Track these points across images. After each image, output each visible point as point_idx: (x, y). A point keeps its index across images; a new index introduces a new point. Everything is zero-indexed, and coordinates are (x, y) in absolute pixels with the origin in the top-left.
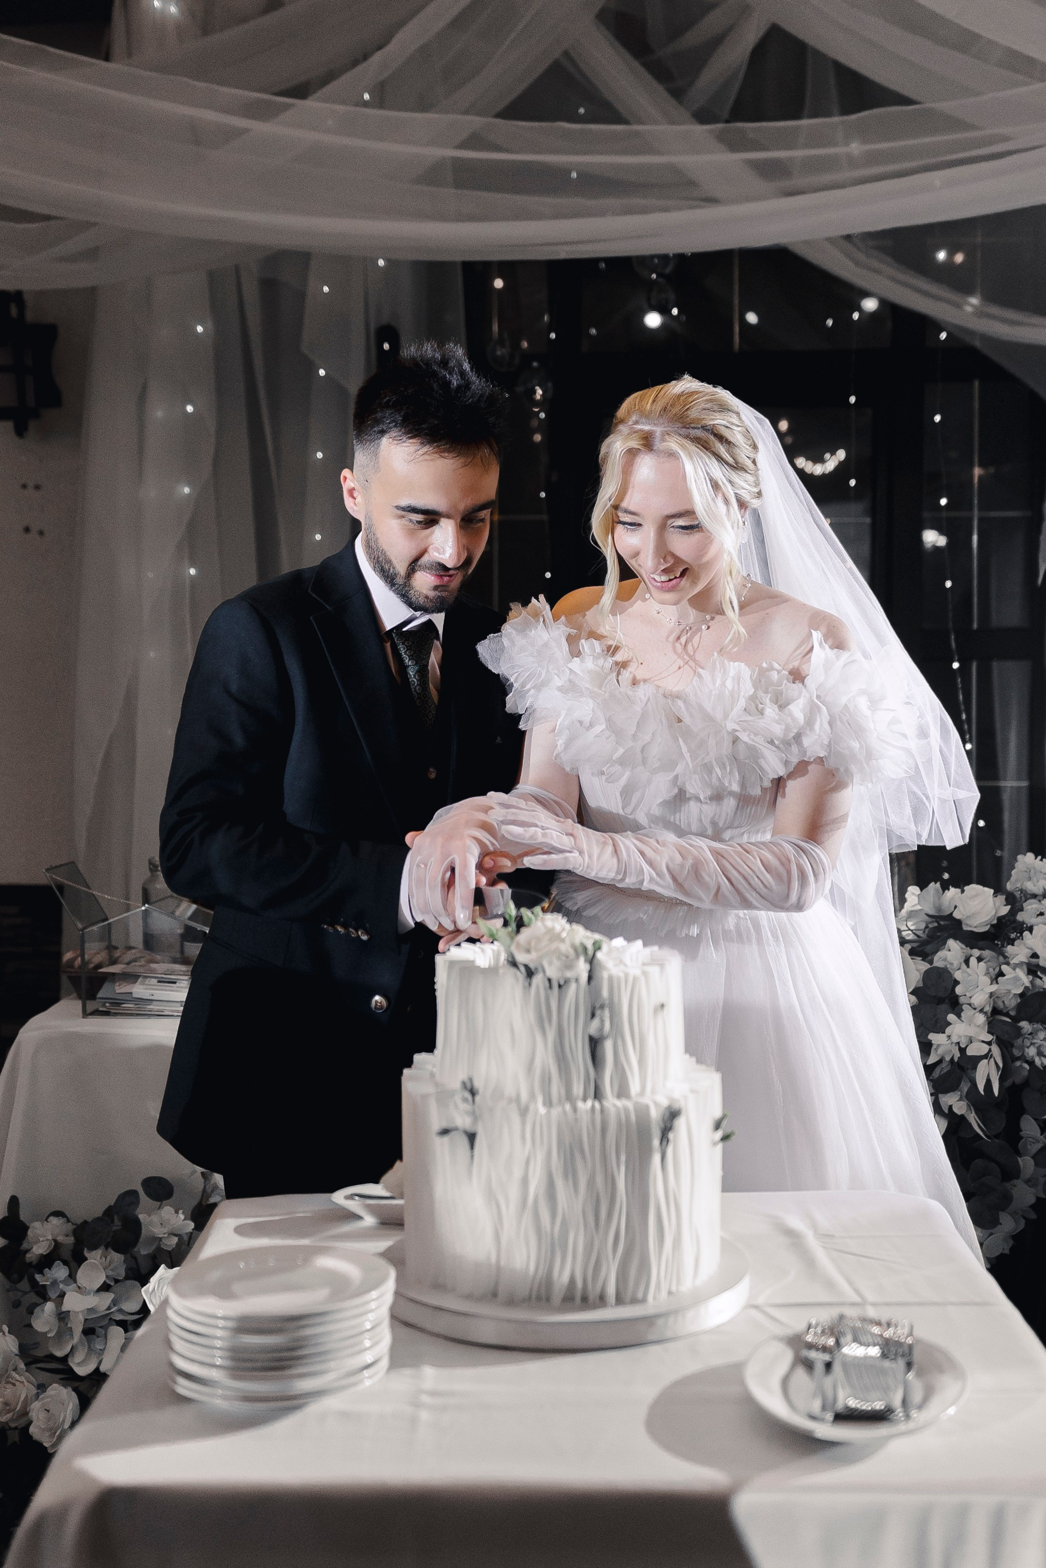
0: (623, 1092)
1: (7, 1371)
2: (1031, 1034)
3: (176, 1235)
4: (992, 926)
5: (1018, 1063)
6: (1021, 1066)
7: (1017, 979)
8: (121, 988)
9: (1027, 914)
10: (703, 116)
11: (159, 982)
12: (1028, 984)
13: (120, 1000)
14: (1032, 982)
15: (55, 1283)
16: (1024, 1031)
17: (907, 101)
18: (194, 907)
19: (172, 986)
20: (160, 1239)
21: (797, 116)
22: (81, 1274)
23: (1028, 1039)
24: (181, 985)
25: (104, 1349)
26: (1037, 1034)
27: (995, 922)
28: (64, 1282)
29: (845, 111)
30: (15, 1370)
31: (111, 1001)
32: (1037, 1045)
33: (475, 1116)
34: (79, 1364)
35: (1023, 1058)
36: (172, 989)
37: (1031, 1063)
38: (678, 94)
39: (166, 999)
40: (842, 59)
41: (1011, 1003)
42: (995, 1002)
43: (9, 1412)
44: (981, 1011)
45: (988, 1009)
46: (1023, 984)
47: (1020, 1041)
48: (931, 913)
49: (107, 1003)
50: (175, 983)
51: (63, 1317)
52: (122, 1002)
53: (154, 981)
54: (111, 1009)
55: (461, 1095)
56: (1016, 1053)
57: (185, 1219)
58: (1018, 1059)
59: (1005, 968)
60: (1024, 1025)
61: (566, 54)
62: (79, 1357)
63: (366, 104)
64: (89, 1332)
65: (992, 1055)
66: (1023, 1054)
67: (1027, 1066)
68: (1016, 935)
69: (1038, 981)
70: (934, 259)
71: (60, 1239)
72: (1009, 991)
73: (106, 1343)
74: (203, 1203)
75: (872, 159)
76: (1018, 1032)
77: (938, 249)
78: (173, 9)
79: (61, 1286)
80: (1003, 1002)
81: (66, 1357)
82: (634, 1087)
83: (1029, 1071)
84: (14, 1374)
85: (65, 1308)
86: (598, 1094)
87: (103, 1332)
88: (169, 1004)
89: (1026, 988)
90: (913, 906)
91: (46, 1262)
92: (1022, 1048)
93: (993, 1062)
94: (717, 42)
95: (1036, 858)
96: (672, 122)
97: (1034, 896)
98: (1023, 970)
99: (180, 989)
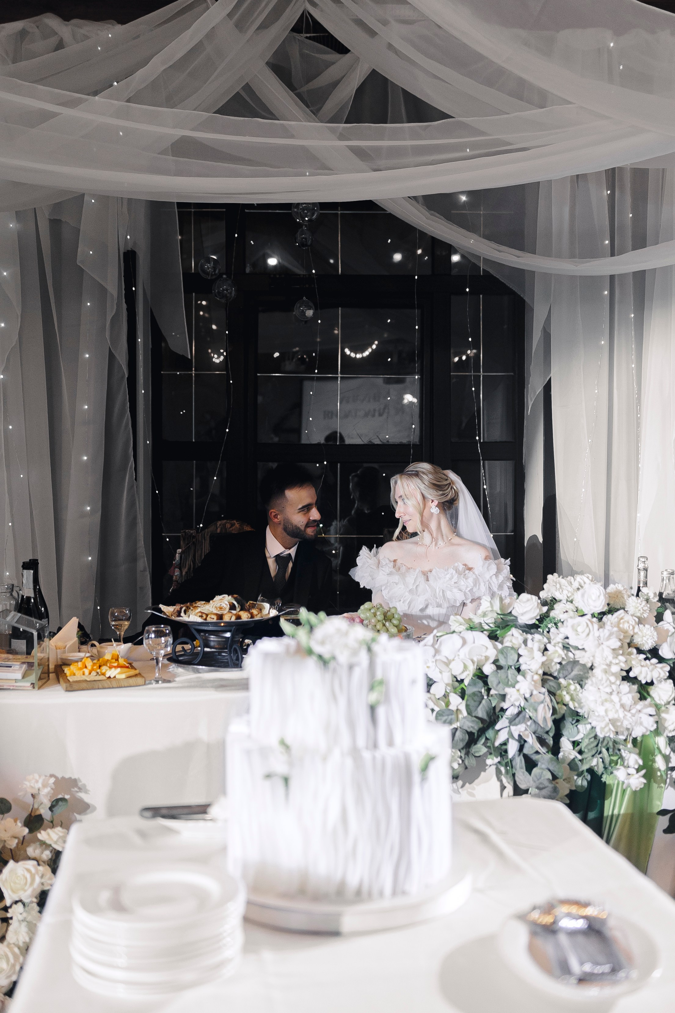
0: (391, 743)
2: (566, 687)
3: (15, 838)
4: (537, 620)
5: (560, 706)
6: (562, 707)
7: (557, 653)
9: (557, 613)
12: (564, 656)
14: (566, 655)
16: (562, 685)
18: (19, 615)
19: (8, 669)
20: (5, 841)
23: (565, 690)
24: (15, 668)
26: (570, 687)
27: (538, 617)
32: (570, 694)
33: (291, 764)
35: (563, 703)
36: (9, 671)
39: (5, 678)
41: (554, 668)
42: (544, 669)
44: (537, 674)
45: (541, 672)
46: (561, 656)
47: (560, 691)
48: (499, 612)
50: (11, 667)
55: (279, 749)
56: (559, 699)
57: (22, 827)
58: (560, 703)
59: (548, 646)
60: (562, 681)
65: (545, 701)
66: (562, 700)
68: (553, 625)
69: (570, 655)
72: (553, 661)
74: (33, 814)
76: (559, 686)
80: (549, 668)
82: (398, 739)
86: (375, 746)
88: (7, 681)
89: (563, 658)
90: (486, 608)
92: (562, 696)
93: (546, 705)
94: (335, 85)
95: (559, 577)
97: (560, 601)
98: (560, 647)
99: (14, 671)
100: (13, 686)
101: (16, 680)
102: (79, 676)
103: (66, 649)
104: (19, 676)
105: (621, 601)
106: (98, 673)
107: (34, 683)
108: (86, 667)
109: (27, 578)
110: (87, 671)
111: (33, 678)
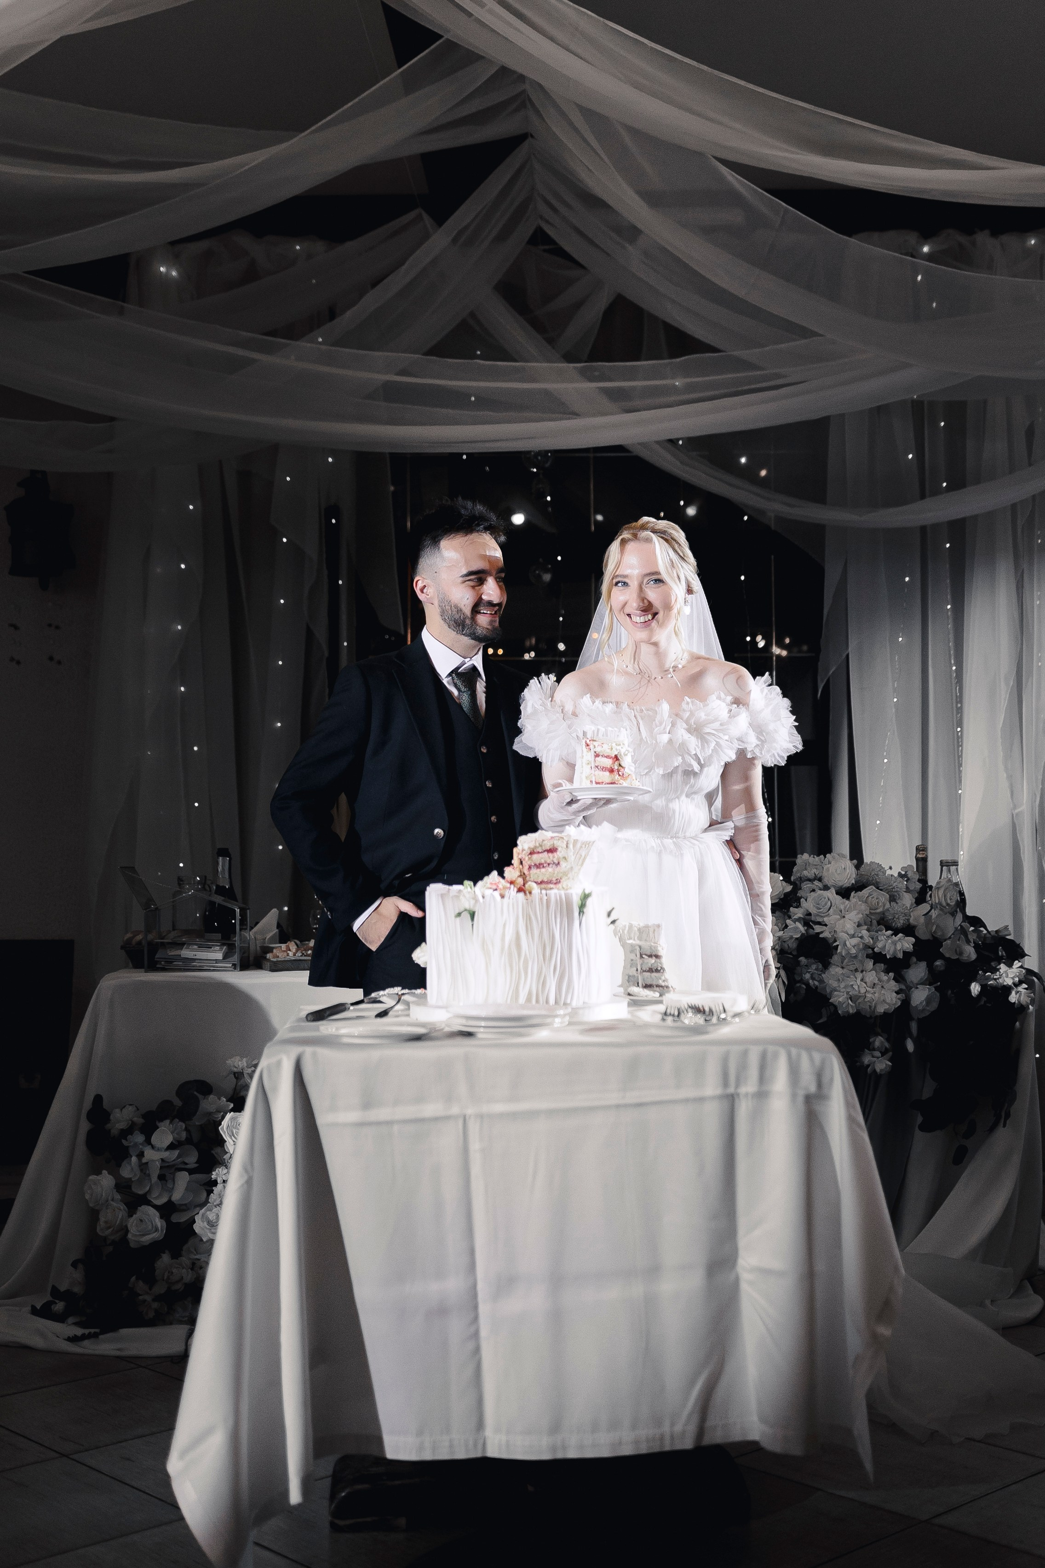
1: (107, 1201)
2: (806, 966)
4: (781, 899)
5: (798, 985)
6: (800, 986)
7: (797, 928)
8: (173, 953)
10: (569, 357)
11: (199, 947)
12: (804, 932)
13: (173, 959)
15: (136, 1144)
16: (802, 963)
17: (714, 350)
19: (208, 950)
20: (211, 1113)
21: (638, 359)
22: (154, 1139)
23: (805, 968)
25: (173, 1188)
26: (810, 966)
27: (783, 896)
28: (141, 1144)
29: (673, 356)
30: (113, 1200)
31: (166, 960)
32: (811, 973)
34: (156, 1198)
35: (801, 981)
37: (807, 985)
38: (551, 341)
40: (668, 320)
41: (793, 945)
42: (782, 945)
43: (109, 1228)
46: (801, 932)
47: (799, 968)
49: (163, 961)
51: (144, 1167)
52: (174, 961)
53: (196, 947)
54: (165, 966)
56: (797, 978)
57: (226, 1102)
58: (799, 982)
59: (788, 922)
60: (803, 960)
61: (472, 315)
62: (155, 1194)
63: (320, 343)
64: (161, 1177)
65: (780, 975)
66: (801, 979)
67: (804, 986)
68: (797, 905)
69: (810, 930)
70: (739, 462)
71: (135, 1119)
72: (791, 937)
73: (174, 1184)
75: (690, 388)
76: (798, 963)
77: (742, 456)
78: (174, 273)
79: (141, 1147)
80: (788, 945)
81: (146, 1194)
83: (806, 989)
84: (112, 1202)
85: (144, 1160)
87: (172, 1176)
89: (803, 934)
91: (127, 1132)
92: (801, 975)
93: (781, 981)
94: (578, 305)
95: (810, 856)
96: (549, 361)
97: (809, 880)
98: (801, 923)
99: (215, 951)
100: (214, 967)
101: (217, 961)
102: (282, 956)
103: (266, 940)
104: (219, 956)
105: (874, 879)
106: (303, 954)
107: (236, 964)
108: (290, 950)
109: (222, 866)
110: (291, 954)
111: (236, 958)
